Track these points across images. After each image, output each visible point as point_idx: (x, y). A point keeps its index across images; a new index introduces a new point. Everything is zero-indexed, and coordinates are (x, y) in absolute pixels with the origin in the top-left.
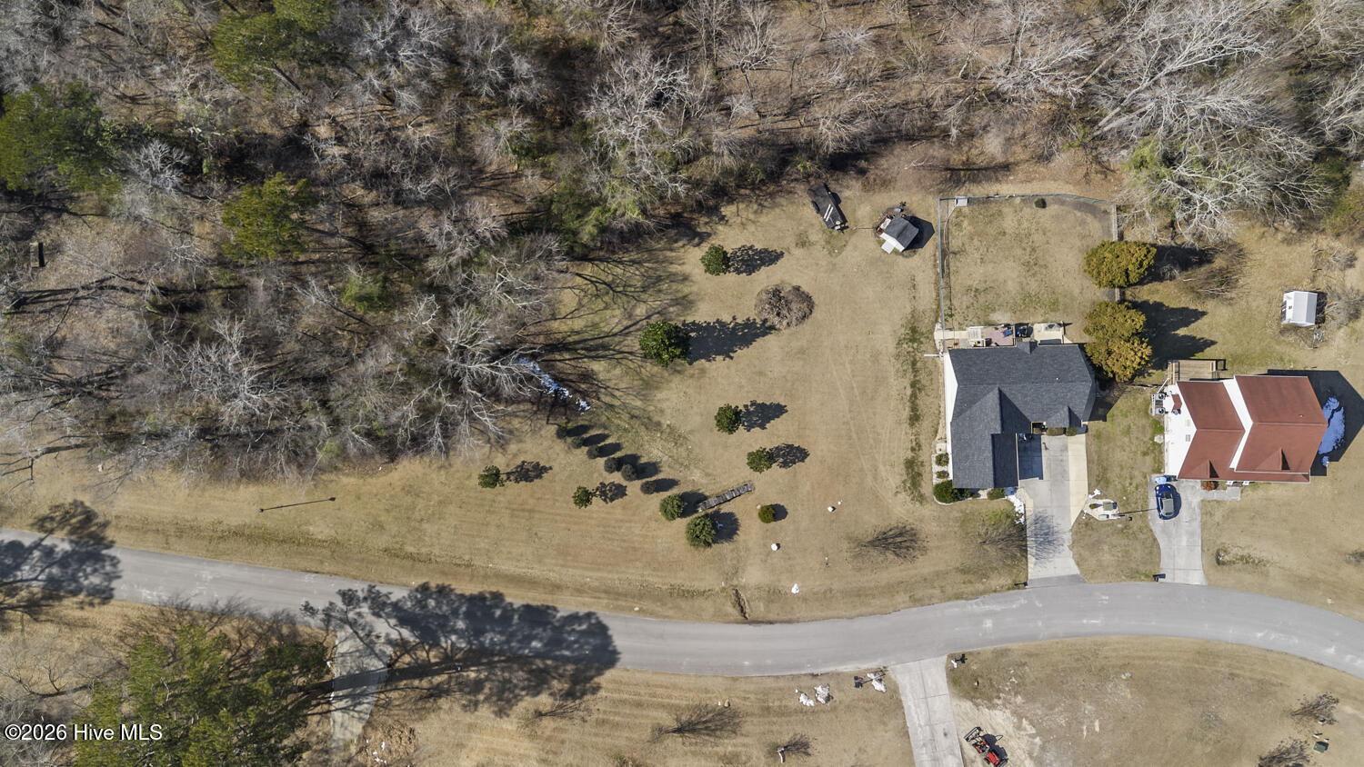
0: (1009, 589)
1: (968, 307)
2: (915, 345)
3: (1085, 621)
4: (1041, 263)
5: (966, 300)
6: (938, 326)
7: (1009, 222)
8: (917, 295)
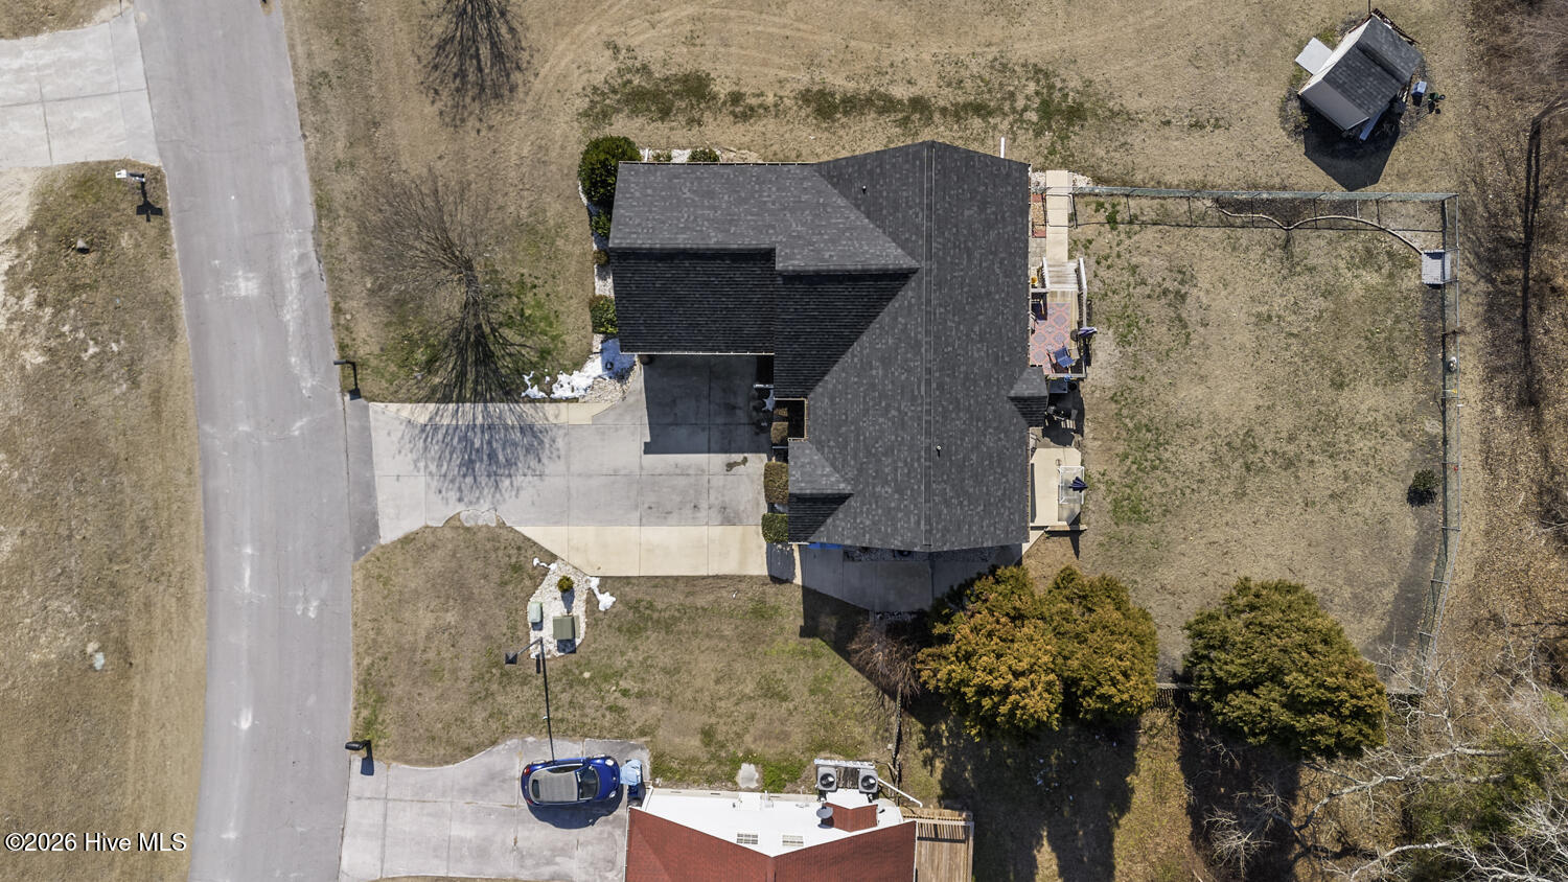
0: (342, 347)
1: (1134, 269)
2: (1033, 116)
3: (248, 550)
4: (1253, 483)
5: (1155, 268)
6: (1083, 182)
7: (1368, 399)
8: (1172, 132)
